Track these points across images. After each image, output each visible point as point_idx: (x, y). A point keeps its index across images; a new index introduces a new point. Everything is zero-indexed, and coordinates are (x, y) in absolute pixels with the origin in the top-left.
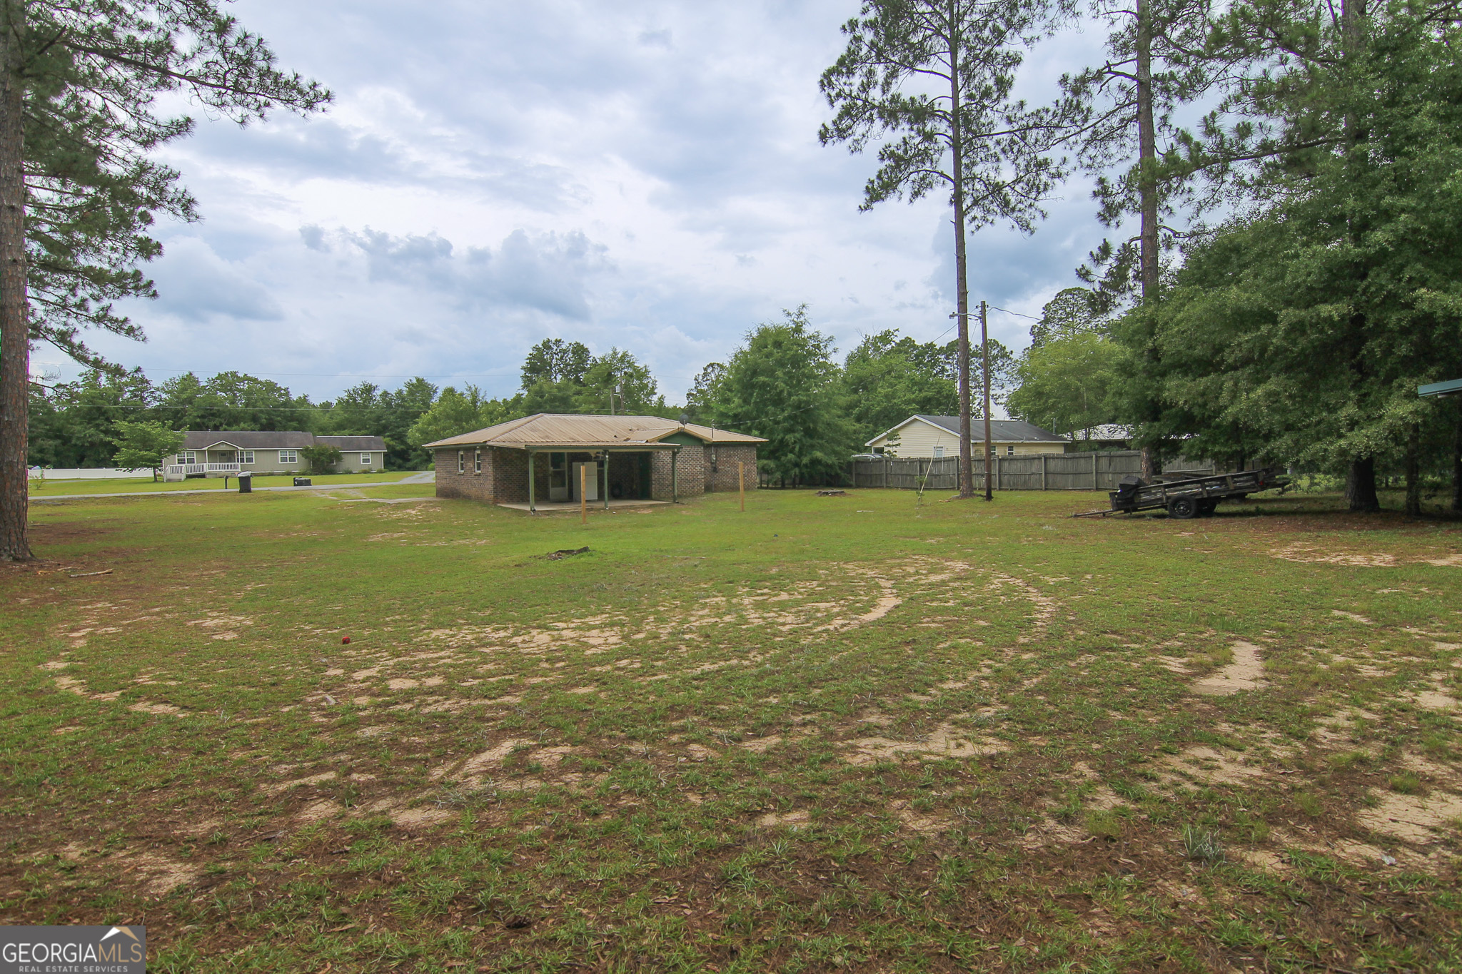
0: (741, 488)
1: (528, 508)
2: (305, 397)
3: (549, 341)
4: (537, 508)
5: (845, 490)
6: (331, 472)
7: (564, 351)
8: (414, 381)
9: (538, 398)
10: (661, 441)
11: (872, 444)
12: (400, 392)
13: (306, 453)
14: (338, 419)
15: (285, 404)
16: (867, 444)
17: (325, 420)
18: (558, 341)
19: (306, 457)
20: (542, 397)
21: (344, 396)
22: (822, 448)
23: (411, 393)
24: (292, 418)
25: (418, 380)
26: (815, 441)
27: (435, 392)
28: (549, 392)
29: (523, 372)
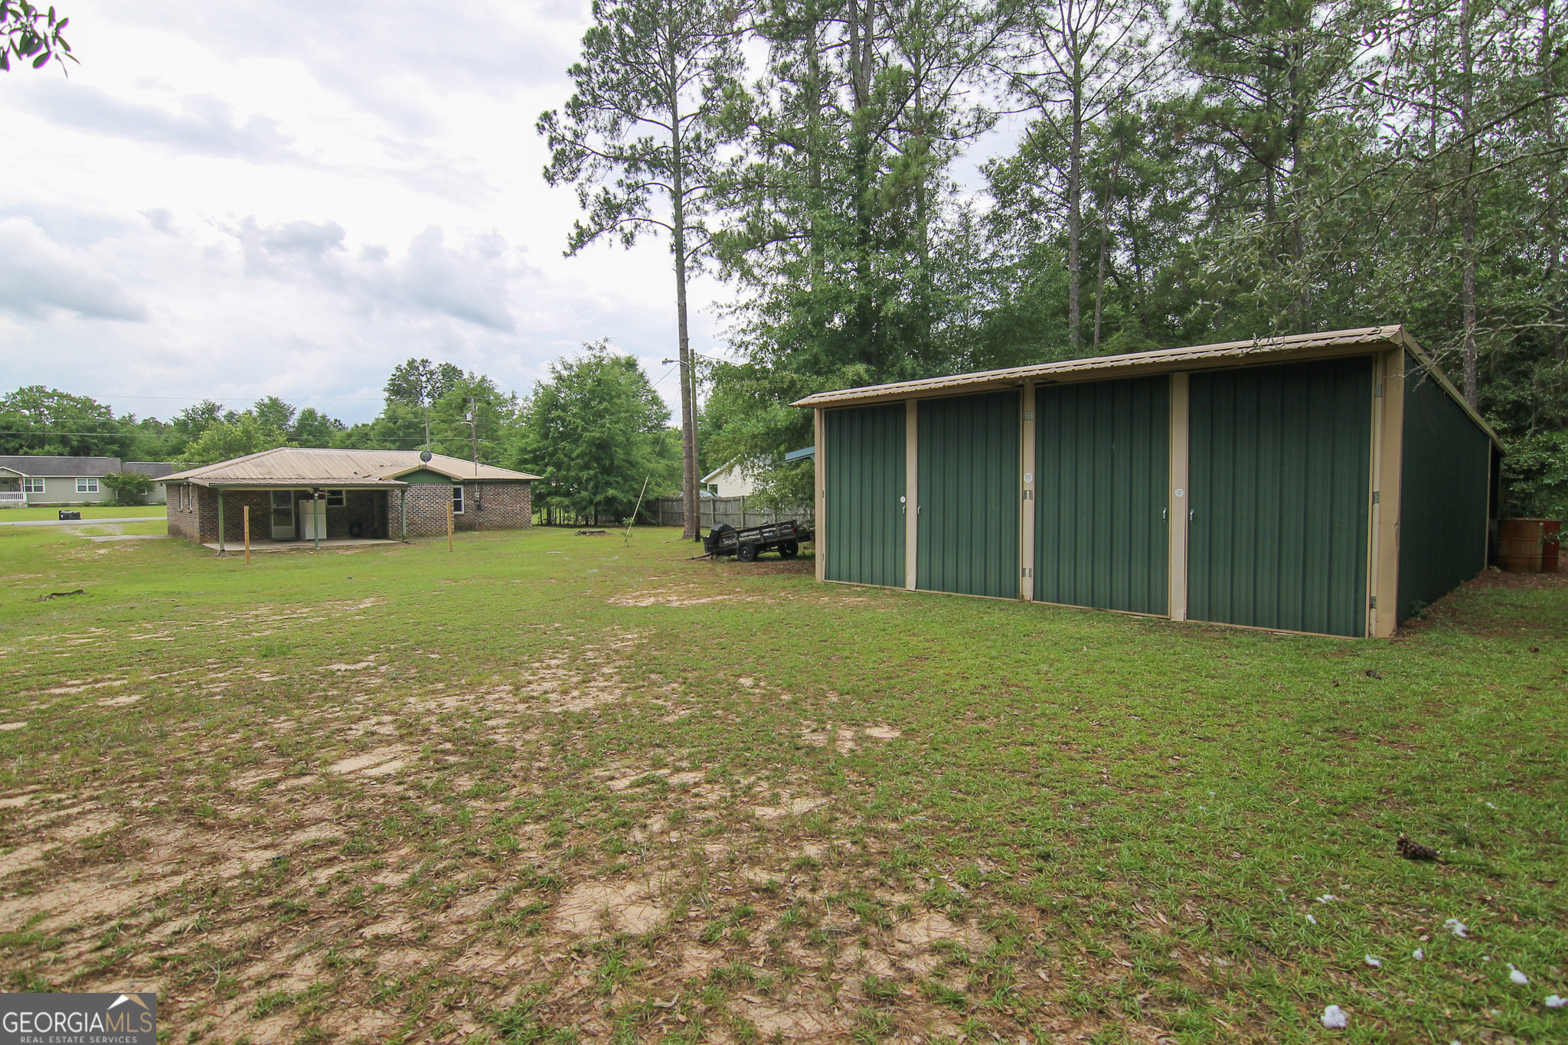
0: (450, 531)
1: (217, 547)
2: (131, 417)
3: (414, 361)
4: (228, 547)
5: (606, 530)
6: (141, 503)
7: (432, 373)
8: (266, 401)
9: (391, 425)
10: (397, 479)
11: (708, 480)
12: (250, 412)
13: (109, 481)
14: (173, 441)
15: (104, 425)
16: (702, 481)
17: (158, 443)
18: (424, 362)
19: (109, 486)
20: (395, 423)
21: (181, 416)
22: (618, 486)
23: (262, 414)
24: (112, 441)
25: (271, 399)
26: (611, 479)
27: (292, 413)
28: (403, 418)
29: (387, 394)
